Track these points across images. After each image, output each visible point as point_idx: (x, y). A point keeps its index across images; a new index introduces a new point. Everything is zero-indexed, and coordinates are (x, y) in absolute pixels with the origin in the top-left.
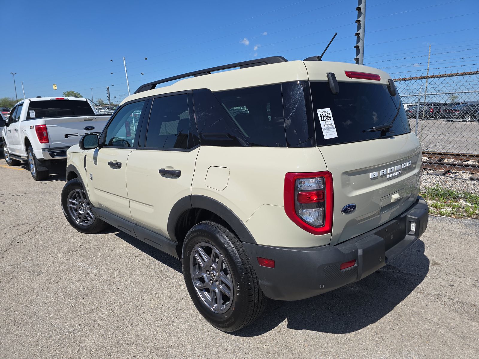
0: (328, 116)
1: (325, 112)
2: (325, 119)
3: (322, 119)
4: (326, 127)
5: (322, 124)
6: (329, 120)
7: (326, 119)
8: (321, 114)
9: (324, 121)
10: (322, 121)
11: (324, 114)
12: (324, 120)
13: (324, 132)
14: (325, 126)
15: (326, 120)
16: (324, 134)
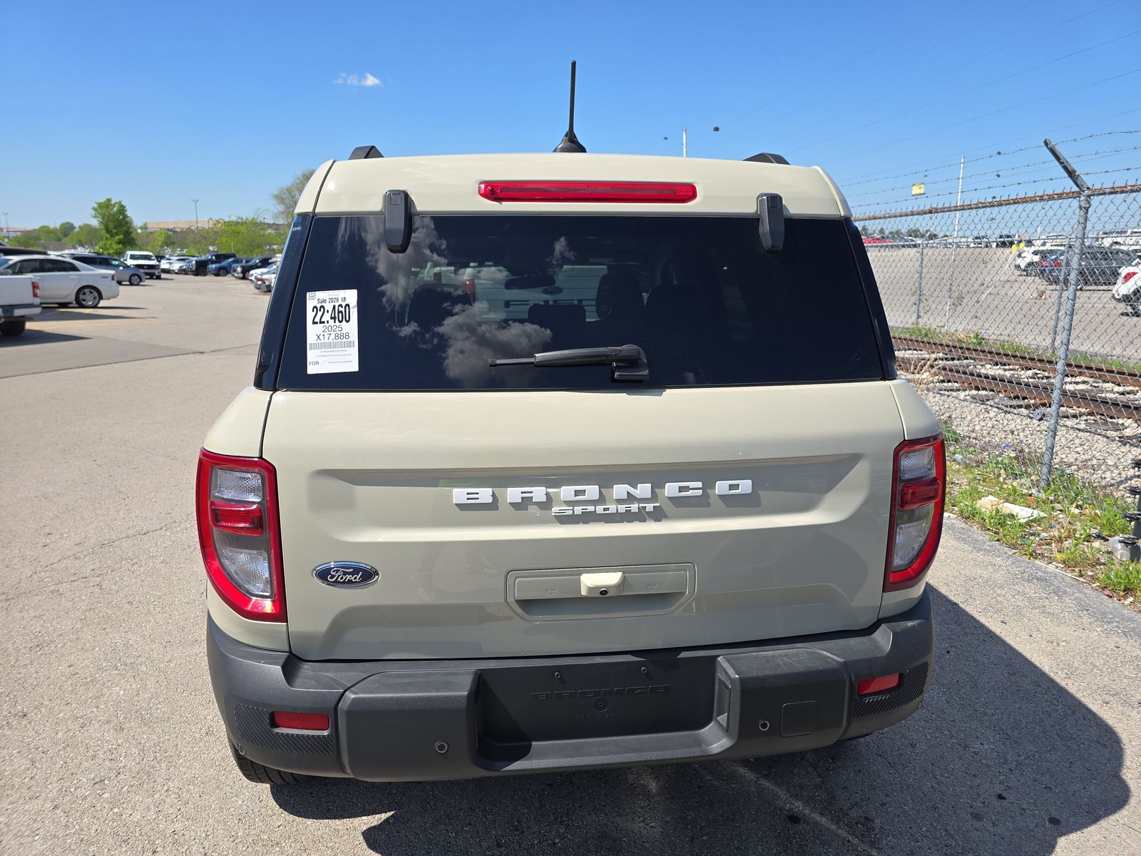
0: (339, 312)
1: (331, 300)
2: (327, 317)
3: (317, 319)
4: (322, 341)
5: (312, 332)
6: (340, 322)
7: (331, 318)
8: (319, 306)
9: (323, 325)
10: (314, 323)
11: (329, 307)
12: (322, 322)
13: (311, 355)
14: (321, 337)
15: (332, 322)
16: (309, 359)
